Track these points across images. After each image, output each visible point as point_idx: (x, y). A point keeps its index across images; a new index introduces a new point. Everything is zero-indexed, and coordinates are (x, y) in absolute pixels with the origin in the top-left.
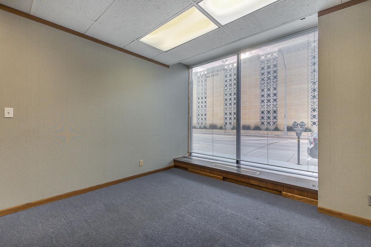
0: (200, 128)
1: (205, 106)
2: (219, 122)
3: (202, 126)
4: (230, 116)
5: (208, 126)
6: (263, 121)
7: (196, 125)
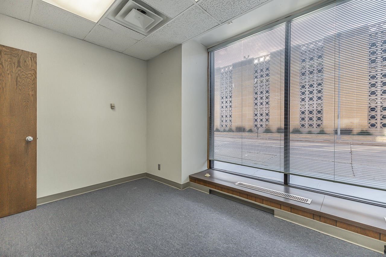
0: (224, 131)
1: (231, 106)
2: (248, 124)
3: (227, 129)
4: (261, 118)
5: (234, 128)
6: (303, 122)
7: (219, 128)
